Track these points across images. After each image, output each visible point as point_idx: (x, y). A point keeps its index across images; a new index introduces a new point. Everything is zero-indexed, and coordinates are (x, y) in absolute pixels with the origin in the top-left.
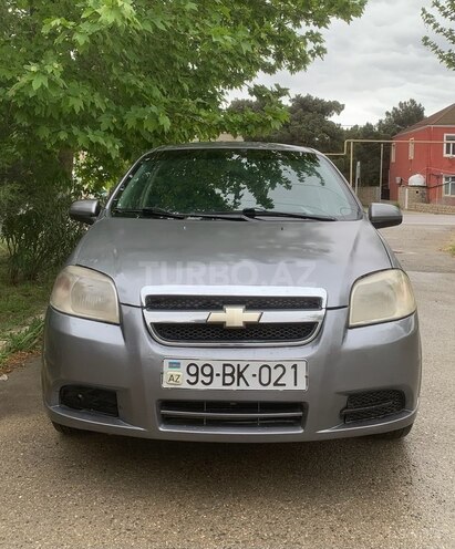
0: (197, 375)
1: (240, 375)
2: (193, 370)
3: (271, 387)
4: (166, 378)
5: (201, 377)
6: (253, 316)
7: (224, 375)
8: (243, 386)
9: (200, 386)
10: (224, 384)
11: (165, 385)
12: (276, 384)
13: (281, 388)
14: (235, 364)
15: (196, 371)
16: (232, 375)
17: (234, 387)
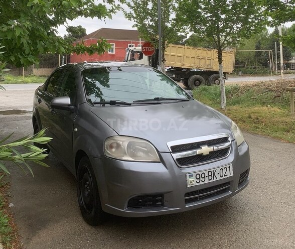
0: (199, 178)
1: (214, 175)
2: (198, 177)
3: (224, 177)
4: (188, 183)
5: (201, 179)
6: (211, 149)
7: (209, 176)
8: (215, 179)
9: (201, 183)
10: (209, 180)
11: (188, 186)
12: (225, 176)
13: (226, 177)
14: (212, 170)
15: (200, 176)
16: (211, 175)
17: (212, 180)
